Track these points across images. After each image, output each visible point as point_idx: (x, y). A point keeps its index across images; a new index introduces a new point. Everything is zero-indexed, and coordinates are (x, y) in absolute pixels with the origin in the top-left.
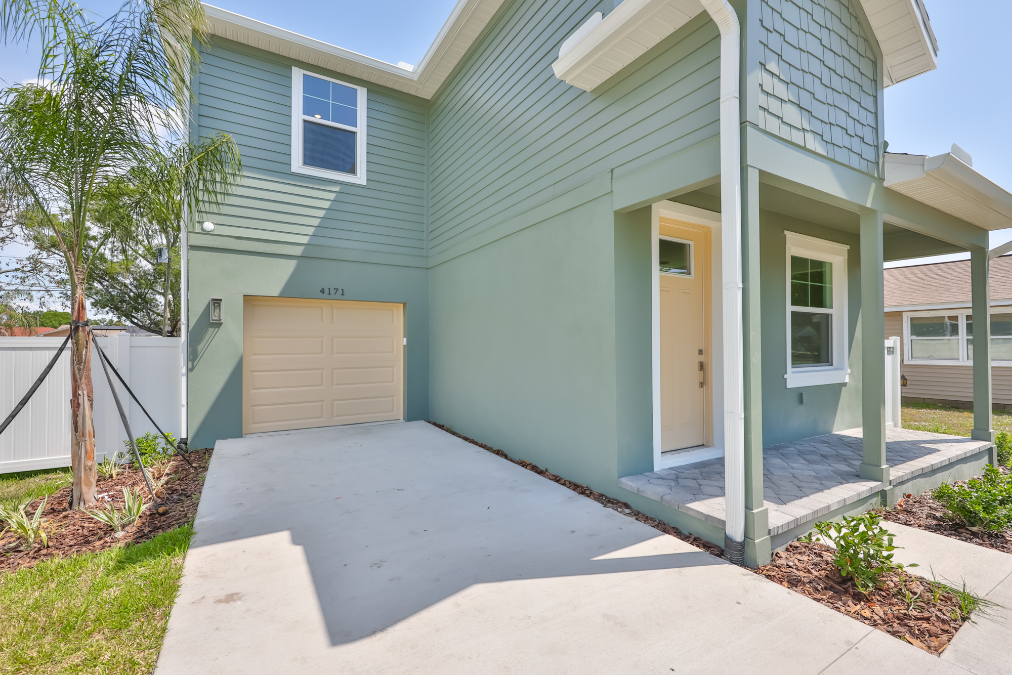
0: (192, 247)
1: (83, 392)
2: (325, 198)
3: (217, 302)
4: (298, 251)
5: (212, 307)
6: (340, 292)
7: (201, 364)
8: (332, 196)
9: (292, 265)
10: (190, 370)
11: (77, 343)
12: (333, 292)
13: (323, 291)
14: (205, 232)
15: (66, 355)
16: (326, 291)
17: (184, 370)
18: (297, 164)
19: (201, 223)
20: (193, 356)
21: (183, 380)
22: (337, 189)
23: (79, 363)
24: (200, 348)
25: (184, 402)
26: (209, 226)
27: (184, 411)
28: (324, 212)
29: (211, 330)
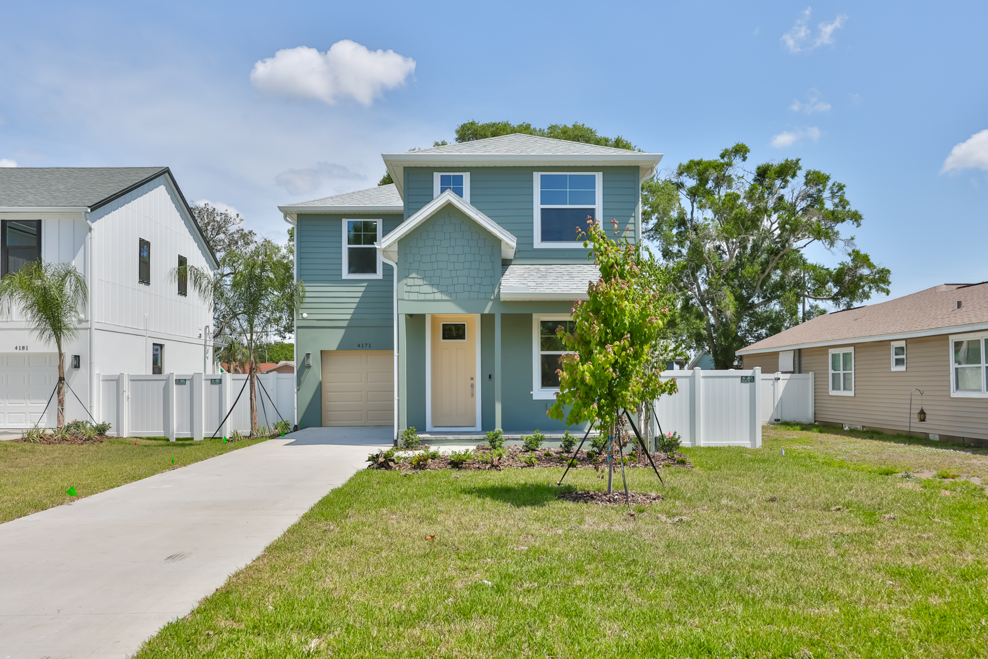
0: (298, 327)
1: (253, 395)
2: (358, 291)
3: (308, 355)
4: (345, 324)
5: (306, 358)
6: (368, 345)
7: (302, 387)
8: (363, 289)
9: (342, 331)
10: (298, 390)
11: (251, 376)
12: (364, 345)
13: (359, 346)
14: (304, 319)
15: (248, 382)
16: (361, 345)
17: (296, 390)
18: (345, 275)
19: (302, 314)
20: (299, 383)
21: (296, 395)
22: (365, 284)
23: (252, 383)
24: (302, 379)
25: (296, 406)
26: (305, 315)
27: (296, 410)
28: (359, 299)
29: (306, 369)
